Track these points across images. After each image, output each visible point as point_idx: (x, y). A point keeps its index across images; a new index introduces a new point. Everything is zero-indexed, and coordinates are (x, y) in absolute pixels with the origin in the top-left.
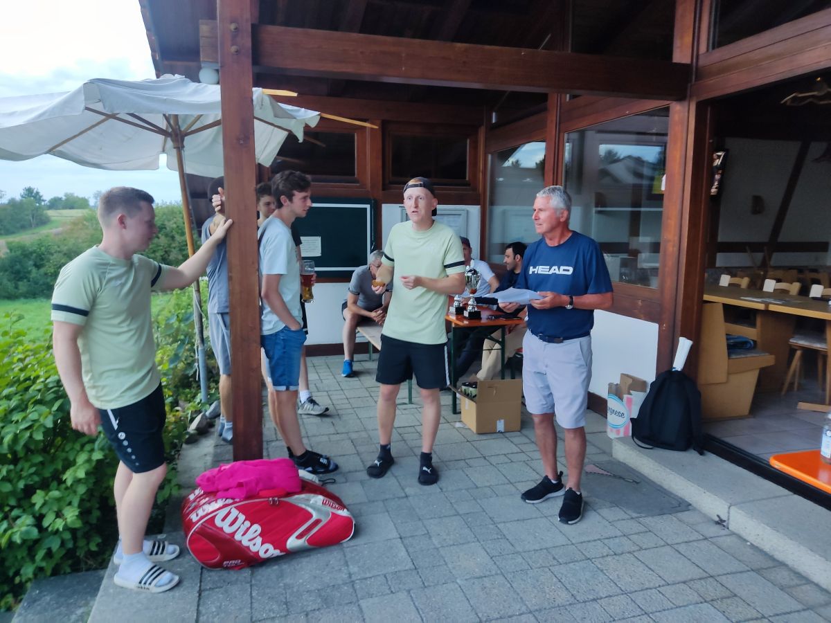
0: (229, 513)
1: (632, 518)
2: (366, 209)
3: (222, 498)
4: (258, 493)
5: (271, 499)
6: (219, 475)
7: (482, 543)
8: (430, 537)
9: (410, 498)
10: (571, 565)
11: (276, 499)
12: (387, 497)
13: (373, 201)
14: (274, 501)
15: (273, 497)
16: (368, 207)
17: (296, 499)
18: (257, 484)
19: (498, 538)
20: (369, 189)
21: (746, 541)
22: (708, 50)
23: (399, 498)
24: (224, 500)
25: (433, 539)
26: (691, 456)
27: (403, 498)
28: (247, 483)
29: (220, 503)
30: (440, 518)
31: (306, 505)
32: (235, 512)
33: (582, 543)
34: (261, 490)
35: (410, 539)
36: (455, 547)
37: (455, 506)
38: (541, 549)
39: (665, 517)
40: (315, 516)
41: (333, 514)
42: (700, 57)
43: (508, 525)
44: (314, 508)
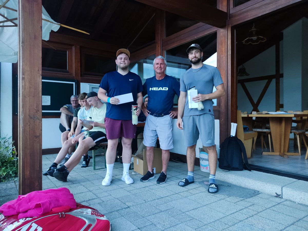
0: (30, 227)
1: (242, 200)
2: (73, 84)
3: (22, 218)
4: (52, 210)
5: (60, 213)
6: (19, 202)
7: (185, 223)
8: (155, 225)
9: (131, 208)
10: (236, 225)
11: (63, 213)
12: (118, 209)
13: (76, 81)
14: (62, 215)
15: (61, 212)
16: (74, 83)
17: (75, 212)
18: (50, 204)
19: (191, 220)
20: (74, 76)
21: (295, 202)
22: (234, 7)
23: (125, 208)
24: (24, 219)
25: (158, 226)
26: (246, 172)
27: (127, 208)
28: (43, 204)
29: (21, 221)
30: (154, 214)
31: (81, 216)
32: (34, 226)
33: (231, 214)
34: (53, 208)
35: (145, 228)
36: (172, 228)
37: (158, 208)
38: (216, 221)
39: (254, 197)
40: (87, 222)
41: (98, 220)
42: (230, 10)
43: (191, 212)
44: (86, 218)
